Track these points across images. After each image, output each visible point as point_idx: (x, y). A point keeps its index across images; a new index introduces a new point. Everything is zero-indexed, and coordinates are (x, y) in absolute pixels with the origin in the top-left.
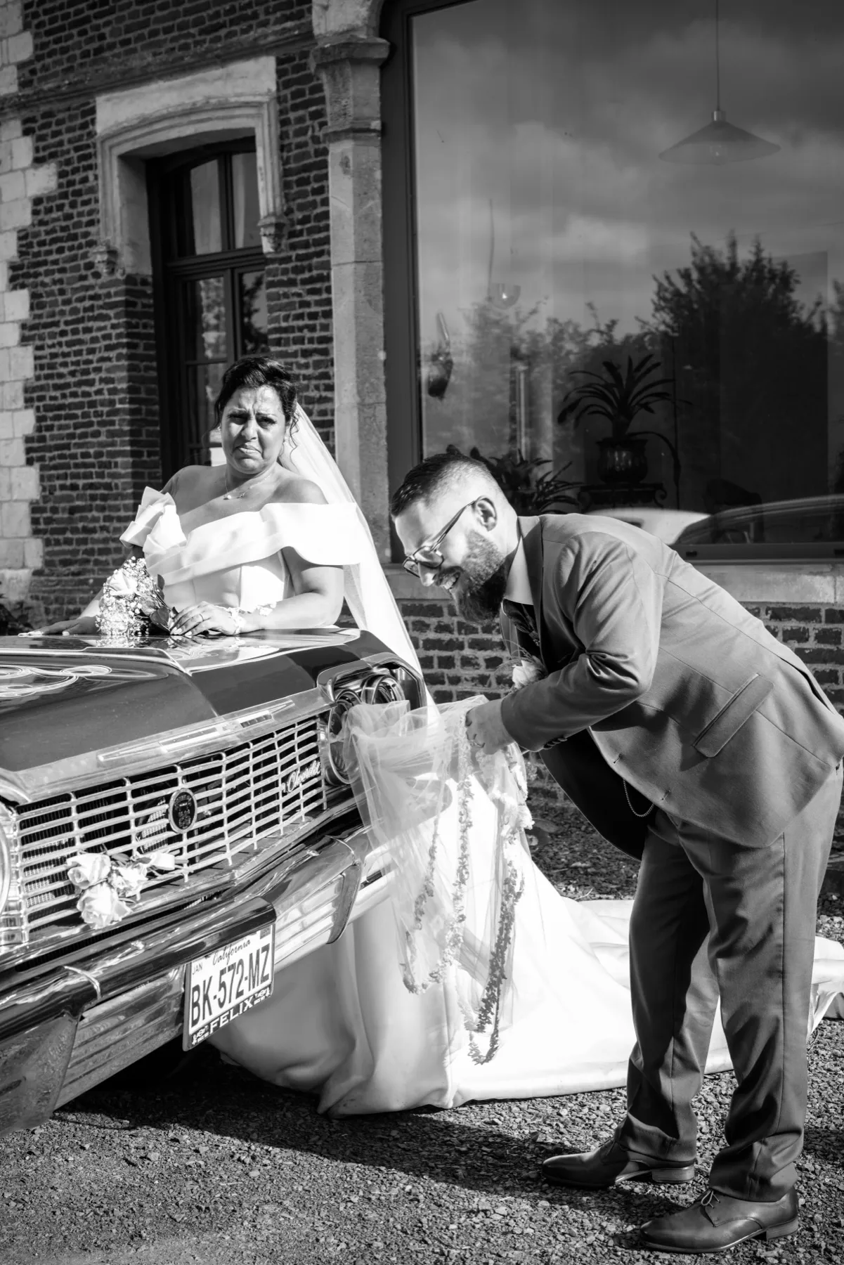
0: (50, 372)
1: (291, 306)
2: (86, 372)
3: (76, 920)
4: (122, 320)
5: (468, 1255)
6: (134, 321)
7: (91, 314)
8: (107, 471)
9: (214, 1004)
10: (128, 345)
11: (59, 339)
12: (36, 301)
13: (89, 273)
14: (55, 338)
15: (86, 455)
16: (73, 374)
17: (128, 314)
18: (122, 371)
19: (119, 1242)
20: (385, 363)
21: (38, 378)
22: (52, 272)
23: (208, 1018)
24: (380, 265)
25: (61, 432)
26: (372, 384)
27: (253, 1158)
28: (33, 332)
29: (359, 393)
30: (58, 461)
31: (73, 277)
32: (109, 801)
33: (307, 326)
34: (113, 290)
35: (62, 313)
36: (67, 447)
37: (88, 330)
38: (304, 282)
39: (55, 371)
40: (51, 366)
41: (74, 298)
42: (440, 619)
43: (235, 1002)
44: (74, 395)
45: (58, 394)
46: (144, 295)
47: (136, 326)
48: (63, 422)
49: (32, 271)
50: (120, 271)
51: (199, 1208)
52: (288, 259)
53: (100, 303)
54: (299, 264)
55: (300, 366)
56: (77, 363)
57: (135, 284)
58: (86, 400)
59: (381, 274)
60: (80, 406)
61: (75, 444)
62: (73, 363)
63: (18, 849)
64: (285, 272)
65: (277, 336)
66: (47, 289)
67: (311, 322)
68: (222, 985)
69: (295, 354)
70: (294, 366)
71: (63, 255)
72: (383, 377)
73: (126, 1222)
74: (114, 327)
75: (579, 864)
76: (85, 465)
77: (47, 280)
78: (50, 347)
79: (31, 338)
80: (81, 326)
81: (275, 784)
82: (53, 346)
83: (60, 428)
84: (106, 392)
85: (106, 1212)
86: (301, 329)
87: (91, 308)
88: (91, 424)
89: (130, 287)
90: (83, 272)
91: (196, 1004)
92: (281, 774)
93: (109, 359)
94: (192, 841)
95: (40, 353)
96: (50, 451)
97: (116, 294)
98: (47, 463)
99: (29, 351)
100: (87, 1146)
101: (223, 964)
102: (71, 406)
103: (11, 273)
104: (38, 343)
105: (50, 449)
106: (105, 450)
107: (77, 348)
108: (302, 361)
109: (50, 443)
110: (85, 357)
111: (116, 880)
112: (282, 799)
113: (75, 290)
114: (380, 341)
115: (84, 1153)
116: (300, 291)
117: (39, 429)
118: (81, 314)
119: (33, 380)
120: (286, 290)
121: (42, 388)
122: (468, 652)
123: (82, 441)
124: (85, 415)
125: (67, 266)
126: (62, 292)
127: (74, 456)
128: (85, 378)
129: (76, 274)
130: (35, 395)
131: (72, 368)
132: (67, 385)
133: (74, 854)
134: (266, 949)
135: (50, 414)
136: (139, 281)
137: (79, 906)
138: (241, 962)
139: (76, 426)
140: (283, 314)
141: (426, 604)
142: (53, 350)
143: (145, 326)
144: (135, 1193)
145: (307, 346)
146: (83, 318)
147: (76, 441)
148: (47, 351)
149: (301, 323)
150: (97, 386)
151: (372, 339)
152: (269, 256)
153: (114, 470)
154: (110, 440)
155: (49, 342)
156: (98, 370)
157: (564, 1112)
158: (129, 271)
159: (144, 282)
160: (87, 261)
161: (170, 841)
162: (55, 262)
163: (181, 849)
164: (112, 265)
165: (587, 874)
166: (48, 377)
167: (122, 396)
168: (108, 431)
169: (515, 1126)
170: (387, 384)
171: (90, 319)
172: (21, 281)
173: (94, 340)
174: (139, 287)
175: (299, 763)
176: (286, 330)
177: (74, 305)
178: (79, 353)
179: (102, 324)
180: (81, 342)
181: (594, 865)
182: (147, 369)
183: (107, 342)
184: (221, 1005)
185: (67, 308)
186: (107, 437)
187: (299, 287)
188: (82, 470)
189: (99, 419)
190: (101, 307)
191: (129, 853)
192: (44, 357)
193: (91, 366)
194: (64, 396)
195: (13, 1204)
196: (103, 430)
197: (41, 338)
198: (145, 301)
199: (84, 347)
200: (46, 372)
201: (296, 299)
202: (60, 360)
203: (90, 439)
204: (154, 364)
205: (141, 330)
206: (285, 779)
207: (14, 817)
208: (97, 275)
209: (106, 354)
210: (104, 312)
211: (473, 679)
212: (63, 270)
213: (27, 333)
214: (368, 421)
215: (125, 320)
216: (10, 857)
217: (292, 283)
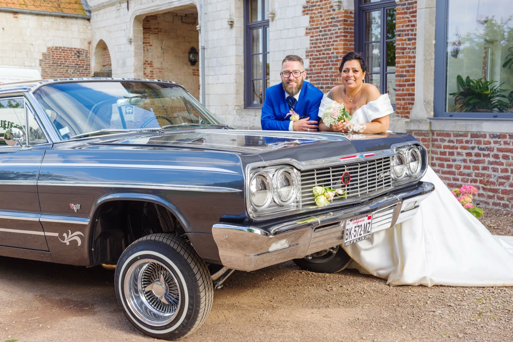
0: (315, 45)
1: (405, 21)
2: (328, 46)
3: (315, 204)
4: (342, 27)
5: (426, 321)
6: (346, 27)
7: (331, 24)
8: (334, 82)
9: (353, 236)
10: (345, 36)
11: (319, 33)
12: (311, 20)
13: (331, 9)
14: (318, 33)
15: (326, 76)
16: (323, 46)
17: (345, 25)
18: (341, 45)
19: (322, 307)
20: (435, 45)
21: (311, 48)
22: (318, 9)
23: (351, 239)
24: (435, 9)
25: (318, 67)
26: (430, 52)
27: (364, 293)
28: (310, 31)
29: (425, 55)
30: (316, 78)
31: (325, 11)
32: (325, 173)
33: (410, 30)
34: (339, 16)
35: (321, 24)
36: (320, 73)
37: (330, 30)
38: (410, 13)
39: (317, 45)
40: (316, 43)
41: (325, 18)
42: (450, 138)
43: (359, 237)
44: (324, 54)
45: (318, 53)
46: (351, 17)
47: (347, 29)
48: (319, 64)
49: (311, 8)
50: (342, 9)
51: (347, 302)
52: (404, 4)
53: (335, 20)
54: (409, 6)
55: (407, 44)
56: (325, 42)
57: (348, 13)
58: (328, 56)
59: (435, 12)
60: (326, 58)
61: (323, 72)
62: (324, 42)
63: (300, 183)
64: (403, 9)
65: (399, 33)
66: (316, 15)
67: (412, 28)
68: (355, 231)
69: (405, 40)
70: (405, 44)
71: (322, 3)
72: (434, 50)
73: (325, 303)
74: (339, 29)
75: (492, 225)
76: (326, 80)
77: (316, 12)
78: (316, 36)
79: (309, 33)
80: (327, 29)
81: (375, 176)
82: (317, 36)
83: (318, 66)
84: (335, 53)
85: (319, 301)
86: (408, 31)
87: (331, 22)
88: (329, 65)
89: (346, 14)
90: (329, 9)
91: (347, 234)
92: (377, 173)
93: (337, 41)
94: (348, 187)
95: (312, 38)
96: (314, 74)
97: (341, 17)
98: (313, 79)
99: (308, 37)
100: (315, 285)
101: (356, 225)
102: (322, 58)
103: (303, 9)
104: (312, 35)
105: (313, 74)
106: (333, 74)
107: (325, 37)
108: (408, 42)
109: (314, 71)
110: (328, 40)
111: (326, 194)
112: (377, 181)
113: (326, 16)
114: (433, 36)
115: (314, 287)
116: (409, 16)
117: (310, 66)
118: (328, 24)
119: (309, 49)
120: (403, 16)
121: (312, 51)
122: (459, 150)
123: (325, 71)
124: (327, 61)
125: (323, 7)
126: (321, 16)
127: (322, 77)
128: (328, 48)
129: (326, 10)
130: (309, 54)
131: (323, 44)
132: (321, 50)
133: (315, 186)
134: (369, 223)
135: (315, 61)
136: (349, 12)
137: (315, 200)
138: (361, 225)
139: (324, 66)
140: (401, 25)
141: (445, 132)
142: (317, 38)
143: (351, 29)
144: (328, 297)
145: (410, 37)
146: (328, 26)
147: (324, 71)
148: (315, 38)
149: (408, 28)
150: (332, 51)
151: (431, 36)
152: (397, 3)
153: (336, 82)
154: (336, 71)
155: (316, 34)
156: (333, 45)
157: (466, 291)
158: (345, 8)
159: (351, 13)
160: (331, 5)
161: (342, 186)
162: (319, 5)
163: (345, 189)
164: (339, 7)
165: (494, 229)
166: (314, 47)
167: (341, 54)
168: (335, 67)
169: (449, 293)
170: (435, 52)
171: (331, 26)
172: (306, 12)
173: (332, 34)
174: (349, 15)
175: (383, 171)
176: (402, 31)
177: (325, 21)
178: (326, 39)
179: (334, 28)
180: (327, 35)
181: (498, 226)
182: (350, 45)
183: (336, 35)
184: (355, 236)
185: (322, 22)
186: (335, 69)
187: (408, 14)
188: (325, 82)
189: (332, 63)
190: (335, 22)
191: (330, 188)
192: (314, 40)
193: (330, 44)
194: (320, 54)
195: (292, 296)
196: (333, 67)
197: (313, 33)
198: (351, 20)
199: (328, 37)
200: (314, 45)
201: (407, 19)
202: (319, 41)
203: (328, 70)
204: (353, 43)
205: (349, 30)
206: (378, 175)
207: (299, 173)
208: (334, 10)
209: (336, 39)
210: (336, 24)
211: (461, 160)
212: (322, 8)
213: (308, 31)
214: (427, 65)
215: (343, 26)
216: (298, 184)
217: (406, 13)
